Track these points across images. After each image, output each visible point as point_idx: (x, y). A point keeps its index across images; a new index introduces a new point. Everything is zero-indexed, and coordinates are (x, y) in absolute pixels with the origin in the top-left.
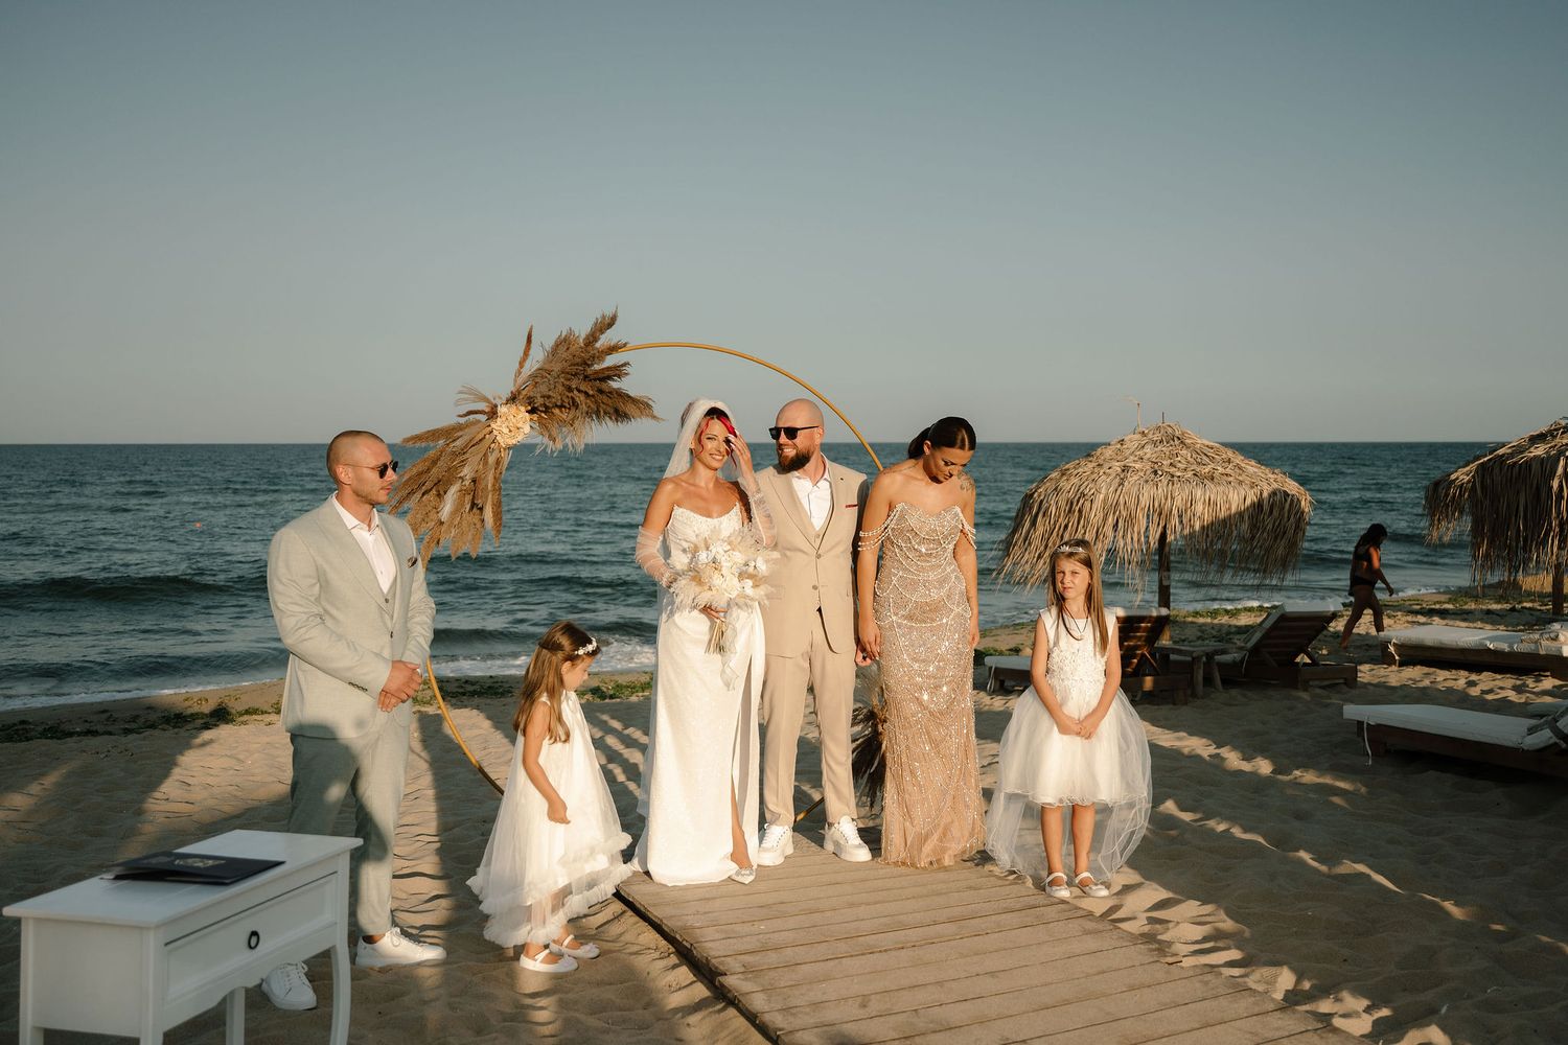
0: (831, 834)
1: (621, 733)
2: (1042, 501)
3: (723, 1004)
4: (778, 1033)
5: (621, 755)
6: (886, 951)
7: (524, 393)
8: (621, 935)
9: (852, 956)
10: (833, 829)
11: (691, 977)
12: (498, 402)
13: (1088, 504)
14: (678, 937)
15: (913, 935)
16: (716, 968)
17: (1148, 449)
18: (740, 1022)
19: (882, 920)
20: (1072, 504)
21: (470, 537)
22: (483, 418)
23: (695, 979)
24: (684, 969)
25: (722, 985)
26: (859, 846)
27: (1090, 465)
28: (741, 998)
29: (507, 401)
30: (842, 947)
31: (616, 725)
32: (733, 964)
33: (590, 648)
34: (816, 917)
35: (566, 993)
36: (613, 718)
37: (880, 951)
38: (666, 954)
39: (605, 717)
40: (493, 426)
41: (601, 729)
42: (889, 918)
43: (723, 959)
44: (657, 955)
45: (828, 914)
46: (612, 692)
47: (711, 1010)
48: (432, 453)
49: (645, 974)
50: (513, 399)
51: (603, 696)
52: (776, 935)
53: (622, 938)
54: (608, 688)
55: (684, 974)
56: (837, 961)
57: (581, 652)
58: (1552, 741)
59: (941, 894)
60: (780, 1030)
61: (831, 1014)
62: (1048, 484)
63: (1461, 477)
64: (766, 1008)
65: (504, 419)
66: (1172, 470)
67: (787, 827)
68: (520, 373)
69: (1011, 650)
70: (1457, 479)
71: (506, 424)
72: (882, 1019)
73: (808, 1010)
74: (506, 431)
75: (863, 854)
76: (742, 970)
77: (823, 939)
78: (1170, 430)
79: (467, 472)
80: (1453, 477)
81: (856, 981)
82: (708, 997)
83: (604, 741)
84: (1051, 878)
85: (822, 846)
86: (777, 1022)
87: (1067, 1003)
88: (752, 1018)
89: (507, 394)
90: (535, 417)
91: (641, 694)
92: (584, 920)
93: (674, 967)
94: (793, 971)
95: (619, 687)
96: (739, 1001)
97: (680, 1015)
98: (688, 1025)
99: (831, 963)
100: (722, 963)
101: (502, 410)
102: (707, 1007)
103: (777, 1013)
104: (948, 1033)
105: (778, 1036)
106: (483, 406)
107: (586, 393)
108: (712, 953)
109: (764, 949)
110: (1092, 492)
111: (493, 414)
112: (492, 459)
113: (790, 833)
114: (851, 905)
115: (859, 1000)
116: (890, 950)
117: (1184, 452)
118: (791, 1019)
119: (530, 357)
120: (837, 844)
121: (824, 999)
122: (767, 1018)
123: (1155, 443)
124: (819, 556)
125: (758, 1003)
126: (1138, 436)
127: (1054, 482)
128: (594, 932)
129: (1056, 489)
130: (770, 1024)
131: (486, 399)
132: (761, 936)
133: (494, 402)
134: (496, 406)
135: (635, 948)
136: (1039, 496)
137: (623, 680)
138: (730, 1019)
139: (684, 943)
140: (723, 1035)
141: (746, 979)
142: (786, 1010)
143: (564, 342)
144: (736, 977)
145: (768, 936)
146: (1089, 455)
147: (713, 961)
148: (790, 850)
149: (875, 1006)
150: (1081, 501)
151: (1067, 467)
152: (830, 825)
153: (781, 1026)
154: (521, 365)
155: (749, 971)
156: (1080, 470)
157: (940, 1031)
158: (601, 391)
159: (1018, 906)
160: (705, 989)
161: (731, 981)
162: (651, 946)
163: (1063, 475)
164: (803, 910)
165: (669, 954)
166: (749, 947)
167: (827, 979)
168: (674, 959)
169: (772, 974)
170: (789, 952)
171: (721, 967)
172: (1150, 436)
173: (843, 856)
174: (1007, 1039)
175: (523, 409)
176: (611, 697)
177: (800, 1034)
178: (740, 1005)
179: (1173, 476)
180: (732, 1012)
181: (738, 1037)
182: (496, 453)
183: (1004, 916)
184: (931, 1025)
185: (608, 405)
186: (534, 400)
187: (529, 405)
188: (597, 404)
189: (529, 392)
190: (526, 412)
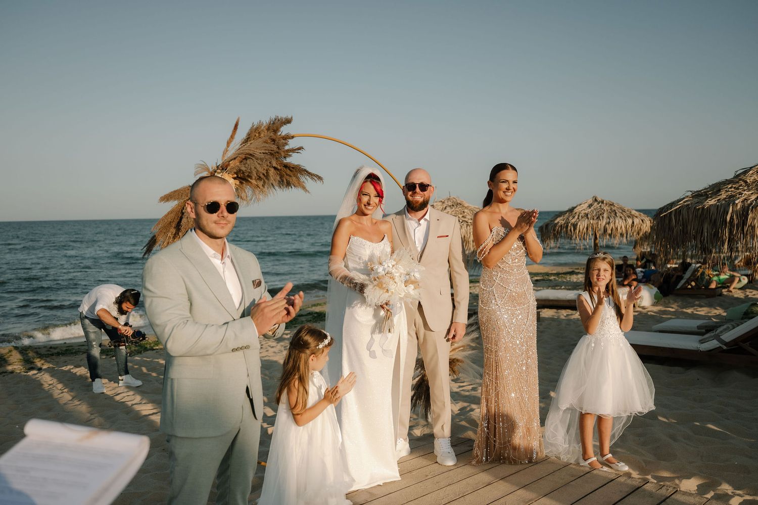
7: (231, 164)
17: (448, 209)
33: (326, 342)
50: (224, 168)
57: (321, 346)
58: (718, 346)
63: (561, 222)
66: (466, 219)
70: (558, 222)
78: (454, 200)
80: (556, 222)
117: (466, 211)
123: (450, 206)
126: (440, 203)
131: (208, 169)
154: (228, 145)
172: (446, 203)
175: (231, 176)
179: (467, 222)
185: (290, 176)
186: (240, 170)
187: (235, 173)
188: (281, 177)
189: (235, 164)
190: (233, 178)
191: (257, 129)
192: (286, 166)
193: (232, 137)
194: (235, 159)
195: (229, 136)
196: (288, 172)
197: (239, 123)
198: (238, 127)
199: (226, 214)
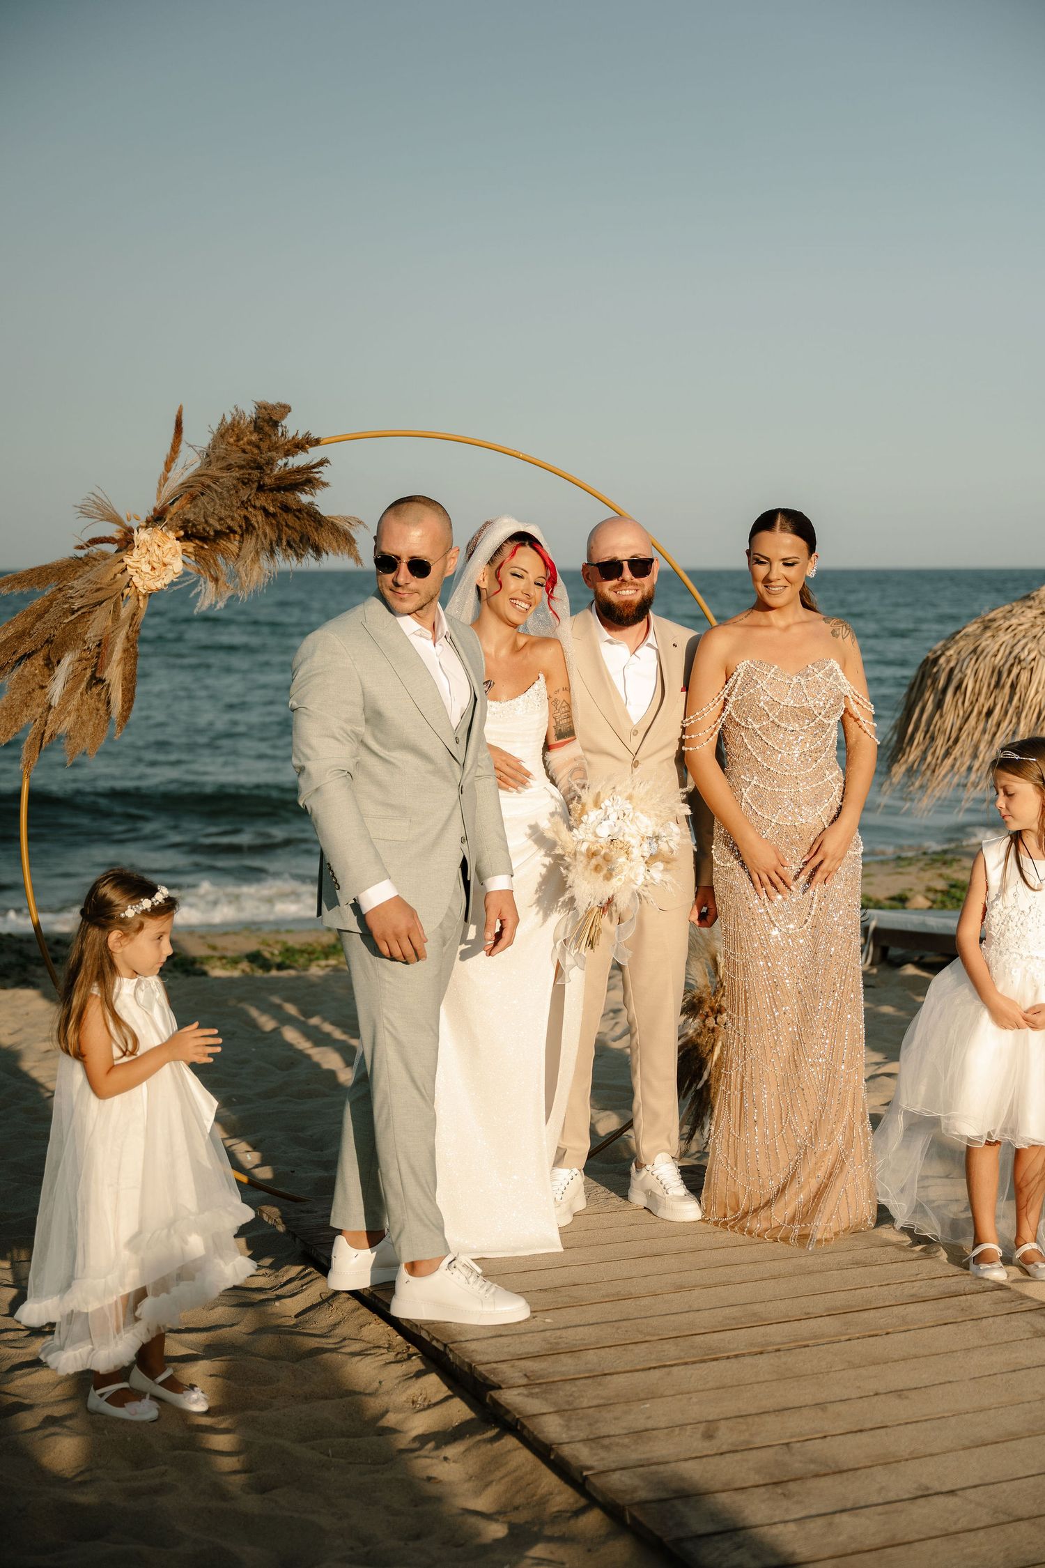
0: (640, 1180)
1: (304, 1023)
2: (952, 670)
3: (497, 1430)
4: (585, 1473)
5: (308, 1057)
6: (736, 1356)
7: (174, 509)
8: (335, 1326)
9: (686, 1364)
10: (644, 1172)
11: (444, 1391)
12: (134, 524)
13: (1024, 677)
14: (424, 1334)
15: (776, 1333)
16: (486, 1378)
18: (522, 1457)
19: (727, 1311)
20: (1000, 674)
21: (91, 729)
22: (111, 548)
23: (450, 1393)
24: (433, 1379)
25: (496, 1403)
26: (682, 1199)
27: (1030, 614)
28: (526, 1422)
29: (148, 522)
30: (671, 1351)
31: (291, 1009)
32: (509, 1373)
34: (629, 1307)
35: (261, 1410)
36: (287, 1000)
37: (728, 1358)
38: (405, 1356)
39: (276, 1000)
40: (128, 560)
41: (274, 1017)
42: (736, 1309)
43: (495, 1365)
44: (391, 1356)
45: (644, 1302)
46: (278, 960)
47: (479, 1438)
48: (37, 603)
49: (376, 1384)
50: (157, 518)
51: (266, 965)
52: (571, 1332)
53: (337, 1331)
54: (273, 953)
55: (433, 1385)
56: (666, 1370)
59: (811, 1273)
60: (589, 1468)
61: (660, 1449)
62: (962, 643)
64: (564, 1437)
65: (144, 551)
67: (576, 1170)
68: (166, 479)
69: (892, 899)
71: (147, 557)
72: (738, 1456)
73: (626, 1441)
74: (146, 568)
75: (690, 1211)
76: (524, 1381)
77: (640, 1338)
79: (93, 635)
81: (694, 1400)
82: (472, 1420)
83: (280, 1034)
84: (977, 1251)
85: (625, 1196)
86: (581, 1458)
87: (1015, 1437)
88: (544, 1451)
89: (146, 512)
90: (190, 546)
91: (323, 963)
92: (277, 1304)
93: (419, 1374)
94: (600, 1384)
95: (288, 951)
96: (524, 1427)
97: (431, 1445)
98: (446, 1459)
99: (657, 1373)
100: (493, 1371)
101: (141, 536)
102: (472, 1434)
103: (579, 1446)
104: (838, 1478)
105: (586, 1478)
106: (112, 530)
107: (265, 510)
108: (478, 1358)
109: (553, 1352)
110: (1032, 656)
111: (126, 543)
112: (125, 612)
113: (580, 1178)
114: (680, 1288)
115: (702, 1427)
116: (743, 1355)
118: (603, 1454)
120: (650, 1194)
121: (650, 1424)
122: (566, 1451)
124: (636, 764)
125: (552, 1428)
127: (971, 640)
128: (293, 1322)
129: (974, 651)
130: (573, 1462)
131: (117, 520)
132: (548, 1334)
133: (128, 524)
134: (131, 531)
135: (356, 1347)
136: (948, 661)
137: (294, 941)
138: (509, 1451)
139: (434, 1343)
140: (498, 1474)
141: (530, 1395)
142: (594, 1440)
143: (228, 432)
144: (515, 1392)
145: (558, 1333)
146: (1028, 597)
147: (481, 1368)
148: (580, 1204)
149: (726, 1437)
150: (1015, 671)
151: (992, 615)
152: (640, 1166)
153: (589, 1463)
154: (168, 468)
155: (533, 1383)
156: (1014, 621)
157: (825, 1475)
158: (286, 508)
159: (933, 1292)
160: (467, 1408)
161: (510, 1397)
162: (381, 1343)
163: (986, 628)
164: (608, 1296)
165: (410, 1356)
166: (532, 1349)
167: (651, 1396)
168: (416, 1364)
169: (568, 1387)
170: (591, 1356)
171: (492, 1377)
173: (660, 1213)
174: (927, 1489)
175: (171, 535)
176: (280, 967)
177: (616, 1476)
178: (525, 1433)
180: (510, 1442)
181: (522, 1478)
182: (132, 601)
183: (912, 1308)
184: (812, 1467)
185: (295, 530)
186: (188, 521)
187: (182, 528)
188: (279, 529)
189: (182, 508)
190: (177, 539)
191: (233, 426)
193: (175, 449)
194: (182, 496)
197: (184, 418)
198: (185, 427)
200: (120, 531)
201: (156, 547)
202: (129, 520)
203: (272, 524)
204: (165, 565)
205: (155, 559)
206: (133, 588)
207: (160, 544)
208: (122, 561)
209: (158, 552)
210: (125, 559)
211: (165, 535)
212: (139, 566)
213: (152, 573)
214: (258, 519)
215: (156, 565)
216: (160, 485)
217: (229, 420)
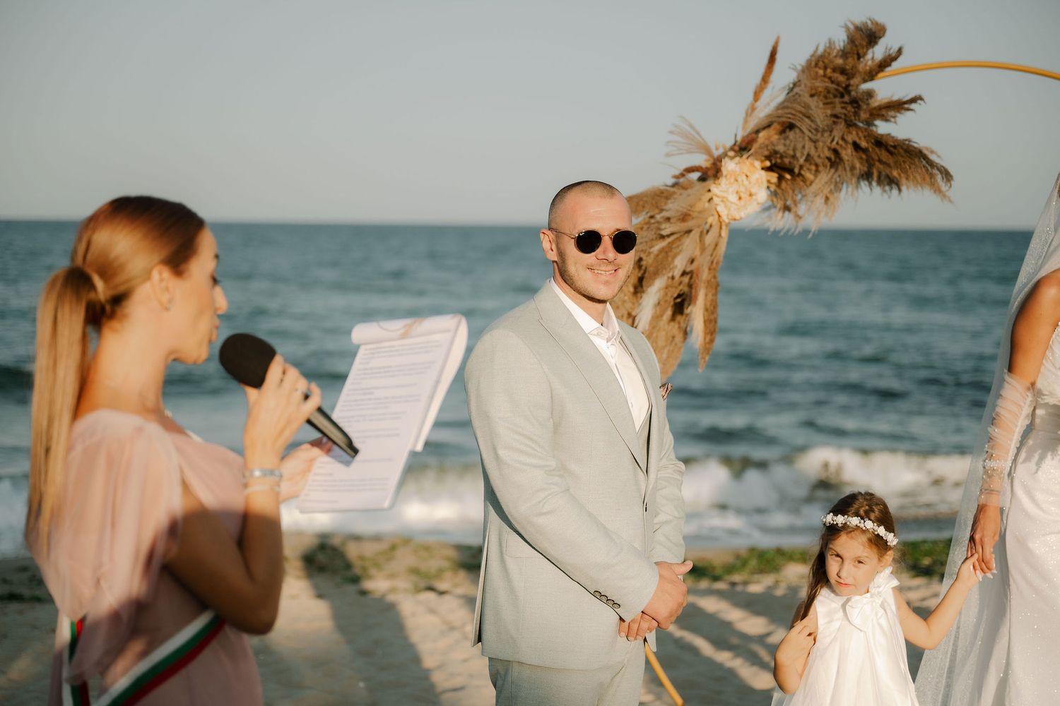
7: (760, 140)
12: (723, 153)
22: (700, 178)
29: (735, 151)
40: (715, 190)
50: (743, 148)
65: (732, 180)
68: (754, 107)
71: (735, 187)
74: (733, 198)
79: (680, 263)
89: (734, 142)
90: (773, 177)
101: (729, 166)
106: (701, 160)
107: (855, 145)
111: (711, 173)
119: (770, 86)
131: (707, 150)
133: (716, 153)
134: (719, 159)
143: (819, 63)
154: (757, 95)
158: (879, 144)
175: (758, 164)
182: (716, 230)
185: (889, 165)
186: (776, 152)
187: (768, 158)
188: (870, 163)
189: (769, 138)
190: (763, 169)
191: (822, 57)
192: (880, 142)
193: (765, 79)
194: (769, 126)
195: (757, 79)
196: (884, 155)
197: (779, 50)
198: (779, 56)
199: (613, 255)
200: (708, 160)
201: (744, 177)
202: (717, 149)
203: (861, 158)
204: (751, 195)
205: (742, 189)
206: (717, 216)
207: (748, 174)
208: (709, 191)
209: (746, 182)
210: (712, 189)
211: (752, 165)
212: (725, 195)
213: (738, 202)
214: (847, 154)
215: (743, 195)
216: (747, 114)
217: (821, 50)
